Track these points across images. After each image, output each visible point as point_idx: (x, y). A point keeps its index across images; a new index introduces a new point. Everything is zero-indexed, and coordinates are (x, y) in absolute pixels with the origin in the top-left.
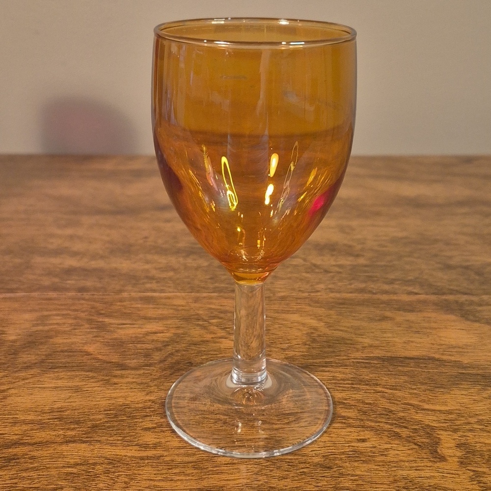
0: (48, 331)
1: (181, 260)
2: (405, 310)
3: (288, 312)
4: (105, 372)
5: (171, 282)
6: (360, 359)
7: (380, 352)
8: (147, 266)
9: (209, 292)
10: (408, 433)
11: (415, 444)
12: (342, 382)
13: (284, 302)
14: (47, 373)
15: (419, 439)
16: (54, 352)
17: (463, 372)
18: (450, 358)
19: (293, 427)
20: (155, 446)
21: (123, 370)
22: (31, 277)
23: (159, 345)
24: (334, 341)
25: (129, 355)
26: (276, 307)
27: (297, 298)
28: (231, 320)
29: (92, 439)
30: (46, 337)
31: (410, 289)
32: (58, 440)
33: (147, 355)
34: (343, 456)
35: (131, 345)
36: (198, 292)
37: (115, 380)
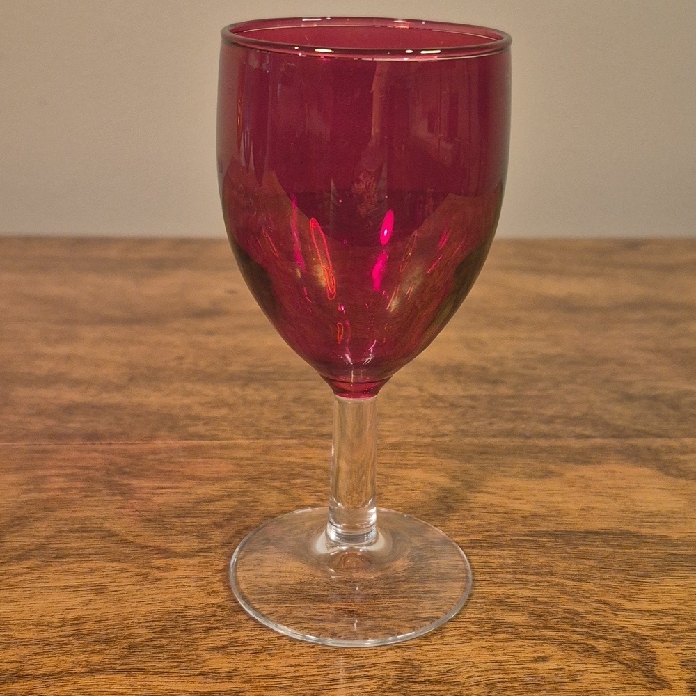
0: (47, 500)
1: (237, 390)
2: (576, 462)
3: (406, 466)
4: (141, 561)
5: (225, 424)
6: (521, 535)
7: (550, 524)
8: (187, 401)
9: (283, 438)
10: (607, 646)
11: (621, 663)
12: (499, 570)
13: (397, 451)
14: (51, 566)
15: (624, 655)
16: (58, 532)
17: (674, 552)
18: (651, 531)
19: (434, 644)
20: (230, 675)
21: (167, 557)
22: (12, 418)
23: (219, 519)
24: (480, 510)
25: (175, 535)
26: (387, 459)
27: (416, 446)
28: (322, 480)
29: (131, 667)
30: (45, 509)
31: (578, 430)
32: (78, 669)
33: (201, 535)
34: (516, 684)
35: (176, 520)
36: (267, 437)
37: (158, 574)
